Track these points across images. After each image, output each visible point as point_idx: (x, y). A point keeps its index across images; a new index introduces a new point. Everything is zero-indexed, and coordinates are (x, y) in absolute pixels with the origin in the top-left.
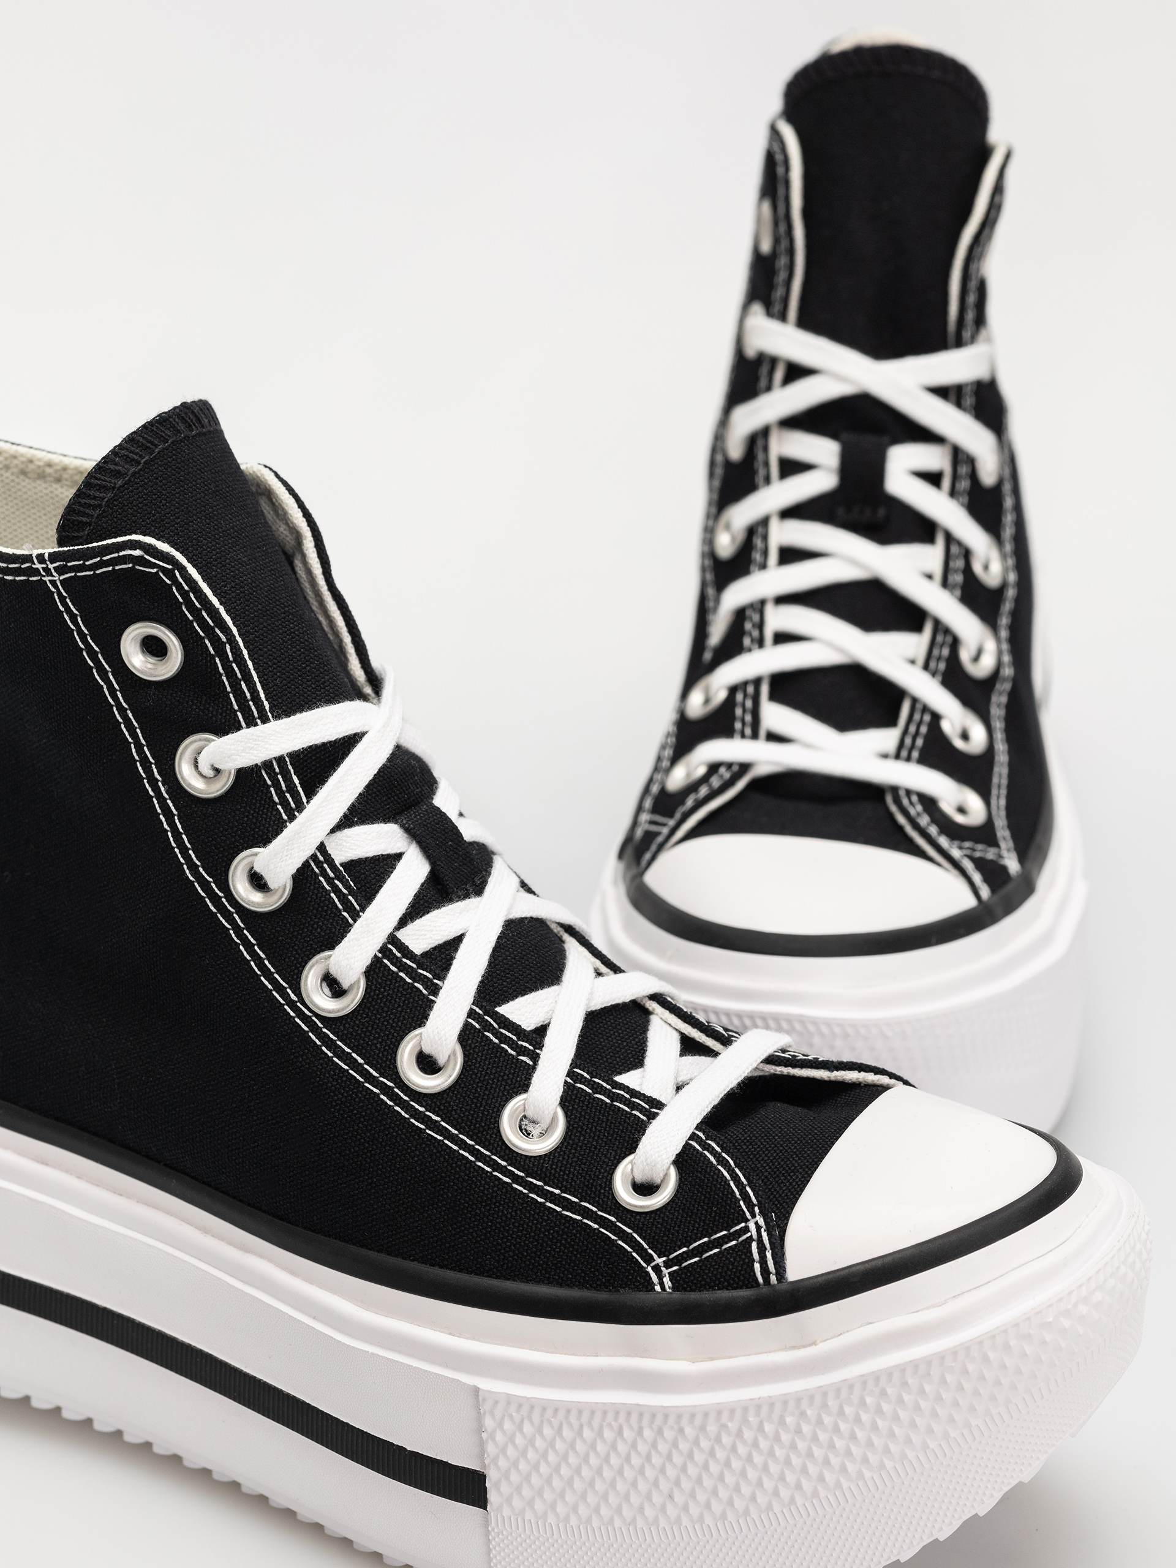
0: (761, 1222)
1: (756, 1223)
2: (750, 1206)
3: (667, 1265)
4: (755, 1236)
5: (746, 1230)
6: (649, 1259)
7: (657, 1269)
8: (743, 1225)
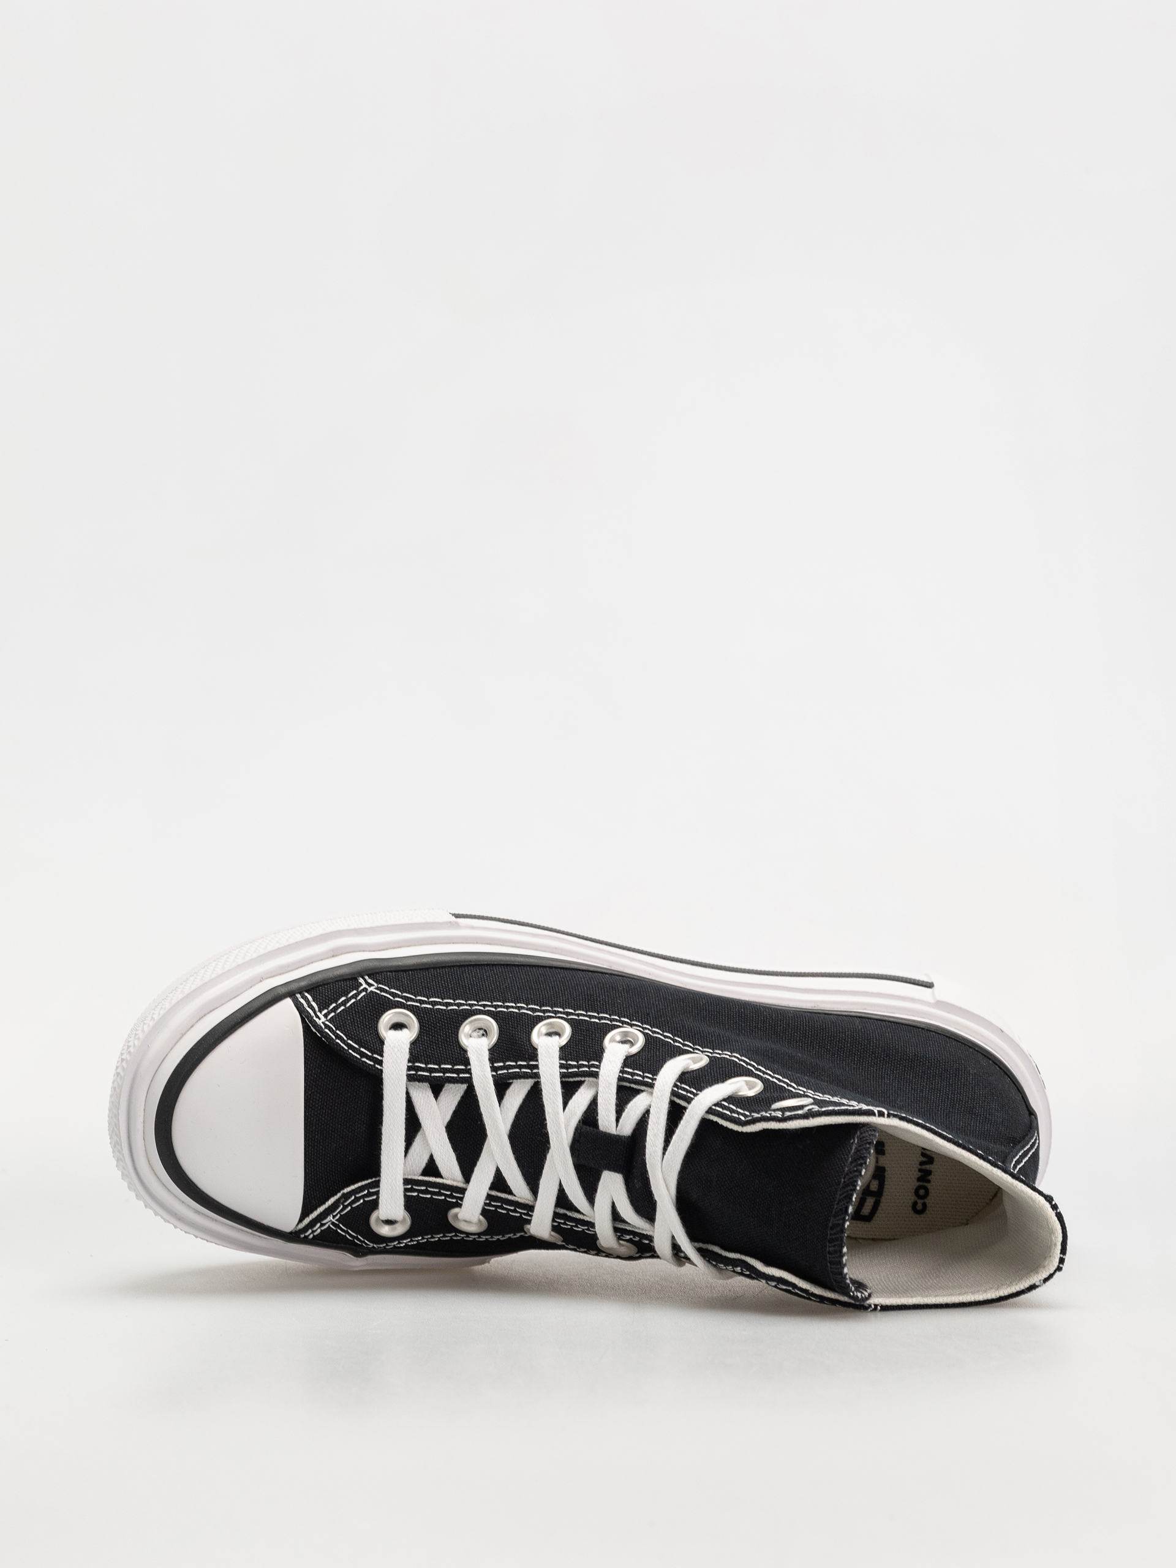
0: (317, 1020)
1: (320, 1019)
2: (327, 1026)
3: (365, 990)
4: (319, 1014)
5: (326, 1016)
6: (377, 988)
7: (370, 985)
8: (329, 1018)
